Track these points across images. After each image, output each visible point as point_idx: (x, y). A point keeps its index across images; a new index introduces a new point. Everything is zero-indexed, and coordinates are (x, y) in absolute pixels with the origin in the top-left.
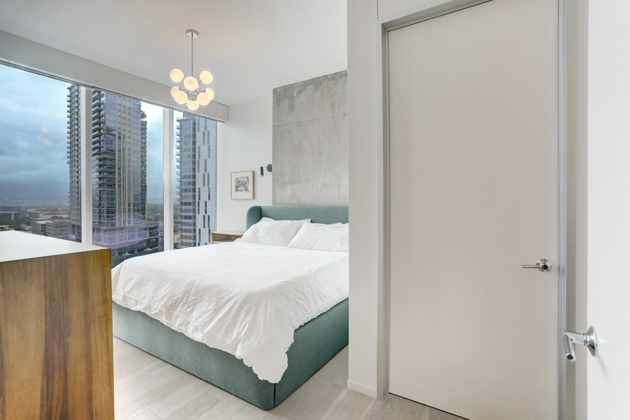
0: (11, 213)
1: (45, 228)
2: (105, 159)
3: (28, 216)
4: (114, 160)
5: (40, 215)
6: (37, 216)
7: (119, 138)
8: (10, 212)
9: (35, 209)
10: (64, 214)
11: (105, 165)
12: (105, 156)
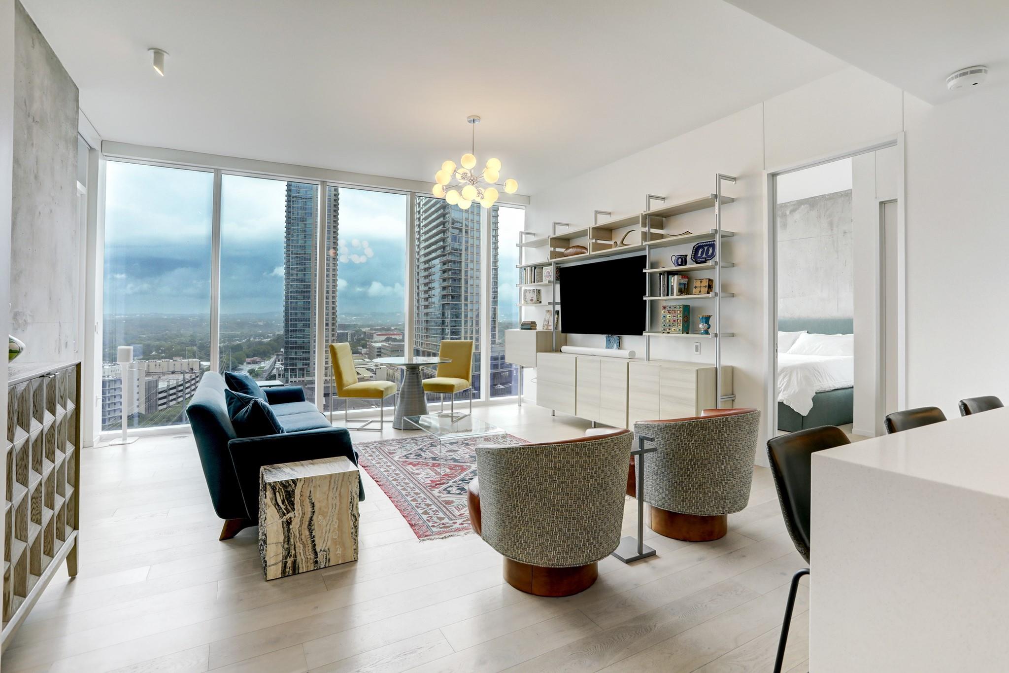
0: (348, 333)
1: (380, 352)
2: (450, 261)
3: (362, 336)
4: (460, 262)
5: (375, 336)
6: (371, 336)
7: (467, 232)
8: (346, 331)
9: (369, 329)
10: (398, 335)
11: (450, 270)
12: (450, 258)
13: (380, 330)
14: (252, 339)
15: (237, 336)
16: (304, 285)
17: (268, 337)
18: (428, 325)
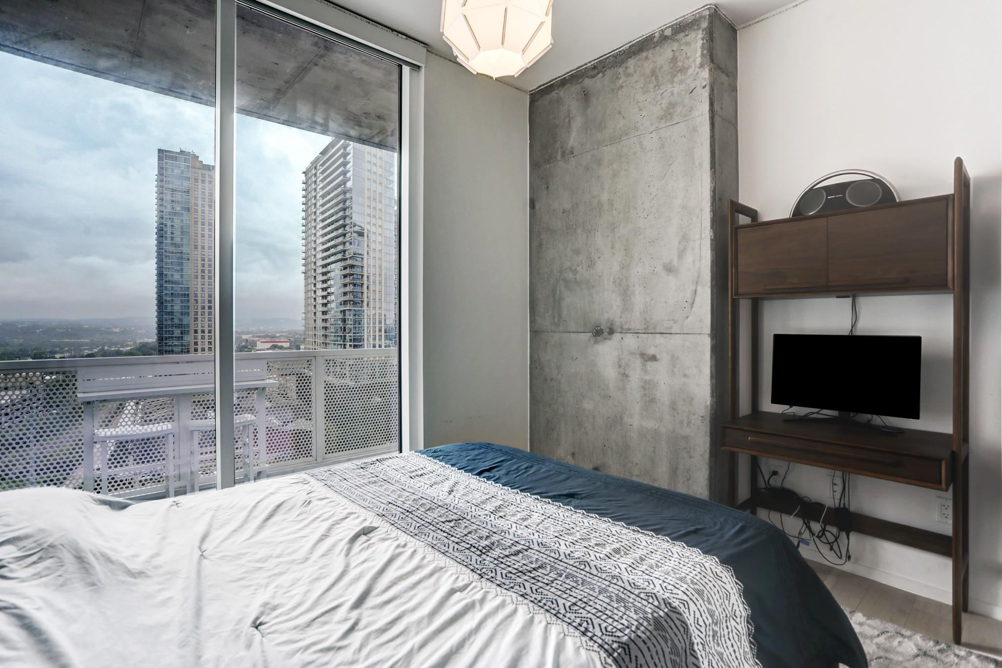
13: (264, 337)
14: (106, 348)
15: (86, 344)
16: (182, 288)
17: (127, 346)
18: (327, 331)
